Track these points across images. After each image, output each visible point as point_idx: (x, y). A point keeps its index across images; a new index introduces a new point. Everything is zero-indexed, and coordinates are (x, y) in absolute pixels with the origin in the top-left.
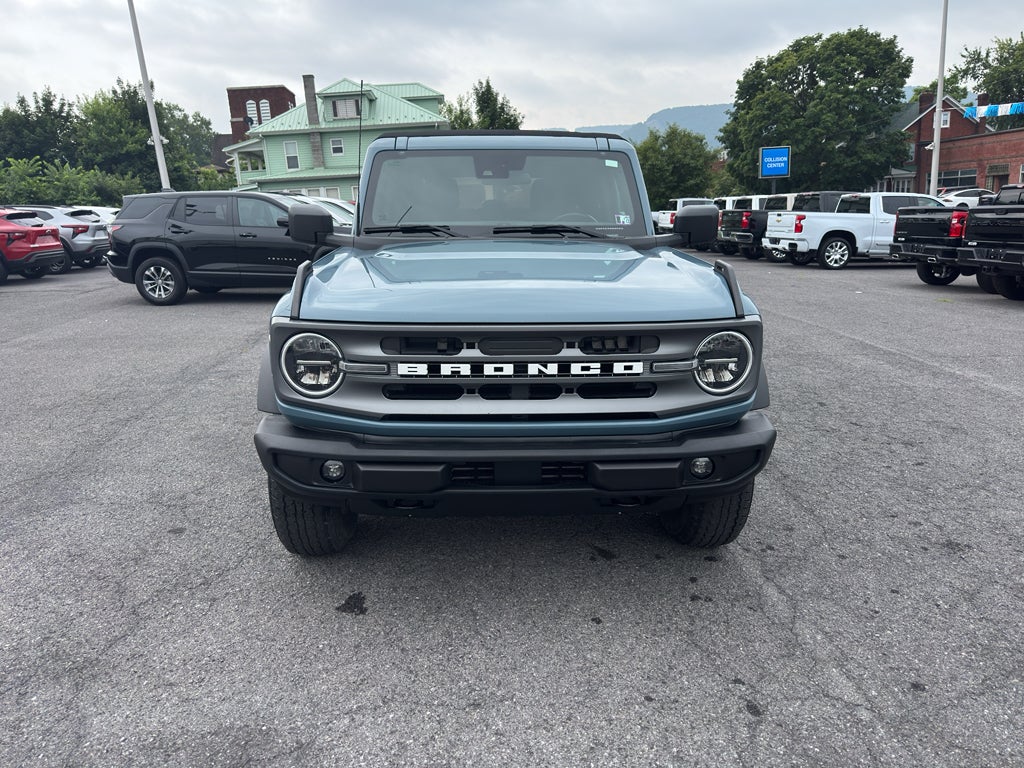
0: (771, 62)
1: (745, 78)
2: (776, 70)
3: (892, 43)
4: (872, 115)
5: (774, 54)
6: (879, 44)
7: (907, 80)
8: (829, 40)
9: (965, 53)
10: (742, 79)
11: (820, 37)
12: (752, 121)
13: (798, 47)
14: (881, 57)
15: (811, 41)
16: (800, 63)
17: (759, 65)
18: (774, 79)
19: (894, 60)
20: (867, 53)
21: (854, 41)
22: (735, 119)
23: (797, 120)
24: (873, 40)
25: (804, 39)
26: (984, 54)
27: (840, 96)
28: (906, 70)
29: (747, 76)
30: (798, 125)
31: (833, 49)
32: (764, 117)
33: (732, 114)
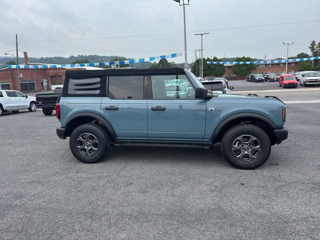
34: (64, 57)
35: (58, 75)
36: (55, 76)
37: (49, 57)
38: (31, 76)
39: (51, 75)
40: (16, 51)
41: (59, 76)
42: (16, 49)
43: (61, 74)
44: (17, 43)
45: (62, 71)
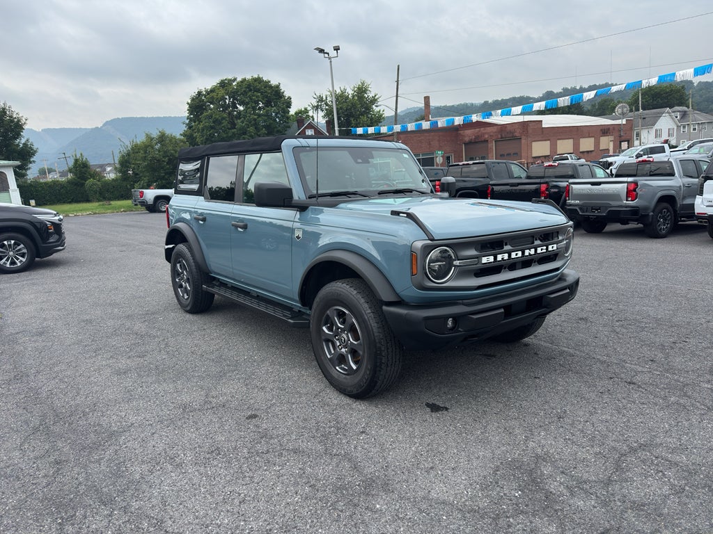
0: (208, 93)
1: (192, 101)
2: (213, 98)
3: (278, 87)
4: (276, 130)
5: (209, 87)
6: (271, 87)
7: (290, 110)
8: (242, 82)
9: (315, 96)
10: (189, 101)
11: (235, 79)
12: (203, 130)
13: (223, 84)
14: (274, 95)
15: (231, 81)
16: (227, 94)
17: (200, 93)
18: (211, 103)
19: (281, 97)
20: (266, 92)
21: (256, 84)
22: (190, 127)
23: (233, 130)
24: (267, 84)
25: (226, 80)
26: (324, 98)
27: (256, 117)
28: (288, 104)
29: (193, 100)
30: (233, 133)
31: (246, 88)
32: (212, 128)
33: (187, 125)
34: (531, 96)
35: (480, 140)
36: (476, 142)
37: (500, 99)
38: (430, 144)
39: (467, 139)
40: (395, 98)
41: (482, 141)
42: (395, 95)
43: (486, 136)
44: (398, 81)
45: (489, 129)
